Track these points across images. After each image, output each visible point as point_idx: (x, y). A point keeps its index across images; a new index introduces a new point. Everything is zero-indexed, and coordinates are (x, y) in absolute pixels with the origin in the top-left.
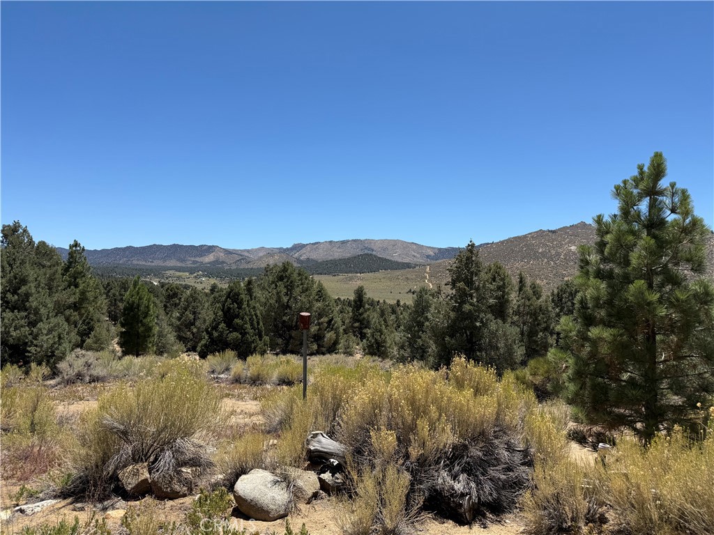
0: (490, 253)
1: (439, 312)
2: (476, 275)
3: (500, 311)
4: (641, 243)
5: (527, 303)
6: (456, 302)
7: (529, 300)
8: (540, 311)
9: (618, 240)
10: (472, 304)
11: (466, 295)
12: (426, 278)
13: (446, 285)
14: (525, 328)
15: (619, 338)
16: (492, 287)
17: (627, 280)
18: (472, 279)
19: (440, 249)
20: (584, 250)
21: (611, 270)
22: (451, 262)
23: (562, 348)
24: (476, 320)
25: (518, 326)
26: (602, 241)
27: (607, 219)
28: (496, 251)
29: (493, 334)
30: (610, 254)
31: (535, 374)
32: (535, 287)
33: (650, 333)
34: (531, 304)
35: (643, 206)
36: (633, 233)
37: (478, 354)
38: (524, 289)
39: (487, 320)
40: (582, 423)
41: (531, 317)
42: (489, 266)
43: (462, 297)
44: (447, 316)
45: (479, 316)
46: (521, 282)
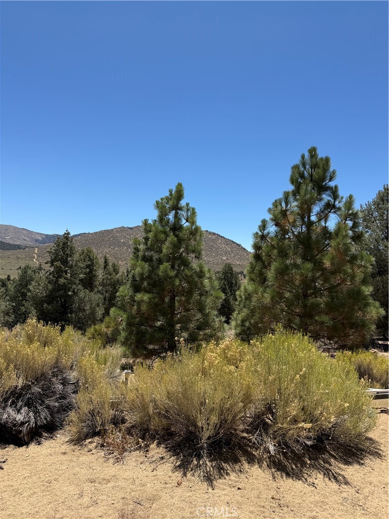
0: (86, 240)
1: (39, 284)
2: (71, 256)
3: (89, 283)
4: (169, 239)
5: (109, 277)
6: (54, 277)
7: (110, 275)
8: (118, 282)
9: (156, 236)
10: (66, 279)
11: (62, 272)
12: (34, 257)
13: (46, 263)
14: (107, 295)
15: (153, 300)
16: (82, 266)
17: (160, 262)
18: (67, 259)
19: (47, 235)
20: (136, 242)
21: (152, 256)
22: (51, 246)
23: (120, 307)
24: (69, 290)
25: (102, 294)
26: (147, 237)
27: (150, 222)
28: (91, 239)
29: (82, 301)
30: (151, 245)
31: (108, 327)
32: (114, 266)
33: (172, 296)
34: (112, 278)
35: (171, 216)
36: (165, 232)
37: (69, 315)
38: (108, 267)
39: (78, 290)
40: (128, 357)
41: (111, 287)
42: (83, 250)
43: (59, 273)
44: (46, 287)
45: (71, 287)
46: (105, 262)
